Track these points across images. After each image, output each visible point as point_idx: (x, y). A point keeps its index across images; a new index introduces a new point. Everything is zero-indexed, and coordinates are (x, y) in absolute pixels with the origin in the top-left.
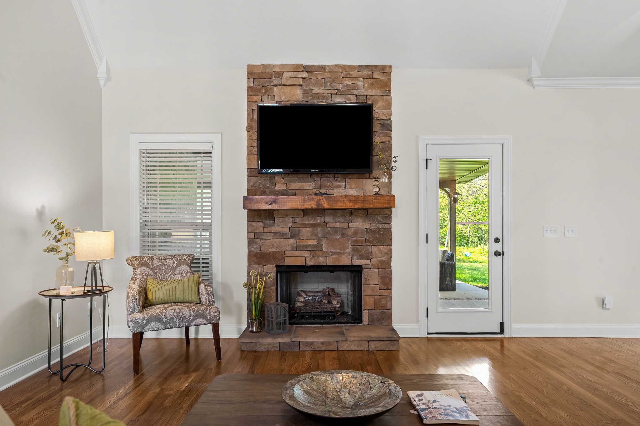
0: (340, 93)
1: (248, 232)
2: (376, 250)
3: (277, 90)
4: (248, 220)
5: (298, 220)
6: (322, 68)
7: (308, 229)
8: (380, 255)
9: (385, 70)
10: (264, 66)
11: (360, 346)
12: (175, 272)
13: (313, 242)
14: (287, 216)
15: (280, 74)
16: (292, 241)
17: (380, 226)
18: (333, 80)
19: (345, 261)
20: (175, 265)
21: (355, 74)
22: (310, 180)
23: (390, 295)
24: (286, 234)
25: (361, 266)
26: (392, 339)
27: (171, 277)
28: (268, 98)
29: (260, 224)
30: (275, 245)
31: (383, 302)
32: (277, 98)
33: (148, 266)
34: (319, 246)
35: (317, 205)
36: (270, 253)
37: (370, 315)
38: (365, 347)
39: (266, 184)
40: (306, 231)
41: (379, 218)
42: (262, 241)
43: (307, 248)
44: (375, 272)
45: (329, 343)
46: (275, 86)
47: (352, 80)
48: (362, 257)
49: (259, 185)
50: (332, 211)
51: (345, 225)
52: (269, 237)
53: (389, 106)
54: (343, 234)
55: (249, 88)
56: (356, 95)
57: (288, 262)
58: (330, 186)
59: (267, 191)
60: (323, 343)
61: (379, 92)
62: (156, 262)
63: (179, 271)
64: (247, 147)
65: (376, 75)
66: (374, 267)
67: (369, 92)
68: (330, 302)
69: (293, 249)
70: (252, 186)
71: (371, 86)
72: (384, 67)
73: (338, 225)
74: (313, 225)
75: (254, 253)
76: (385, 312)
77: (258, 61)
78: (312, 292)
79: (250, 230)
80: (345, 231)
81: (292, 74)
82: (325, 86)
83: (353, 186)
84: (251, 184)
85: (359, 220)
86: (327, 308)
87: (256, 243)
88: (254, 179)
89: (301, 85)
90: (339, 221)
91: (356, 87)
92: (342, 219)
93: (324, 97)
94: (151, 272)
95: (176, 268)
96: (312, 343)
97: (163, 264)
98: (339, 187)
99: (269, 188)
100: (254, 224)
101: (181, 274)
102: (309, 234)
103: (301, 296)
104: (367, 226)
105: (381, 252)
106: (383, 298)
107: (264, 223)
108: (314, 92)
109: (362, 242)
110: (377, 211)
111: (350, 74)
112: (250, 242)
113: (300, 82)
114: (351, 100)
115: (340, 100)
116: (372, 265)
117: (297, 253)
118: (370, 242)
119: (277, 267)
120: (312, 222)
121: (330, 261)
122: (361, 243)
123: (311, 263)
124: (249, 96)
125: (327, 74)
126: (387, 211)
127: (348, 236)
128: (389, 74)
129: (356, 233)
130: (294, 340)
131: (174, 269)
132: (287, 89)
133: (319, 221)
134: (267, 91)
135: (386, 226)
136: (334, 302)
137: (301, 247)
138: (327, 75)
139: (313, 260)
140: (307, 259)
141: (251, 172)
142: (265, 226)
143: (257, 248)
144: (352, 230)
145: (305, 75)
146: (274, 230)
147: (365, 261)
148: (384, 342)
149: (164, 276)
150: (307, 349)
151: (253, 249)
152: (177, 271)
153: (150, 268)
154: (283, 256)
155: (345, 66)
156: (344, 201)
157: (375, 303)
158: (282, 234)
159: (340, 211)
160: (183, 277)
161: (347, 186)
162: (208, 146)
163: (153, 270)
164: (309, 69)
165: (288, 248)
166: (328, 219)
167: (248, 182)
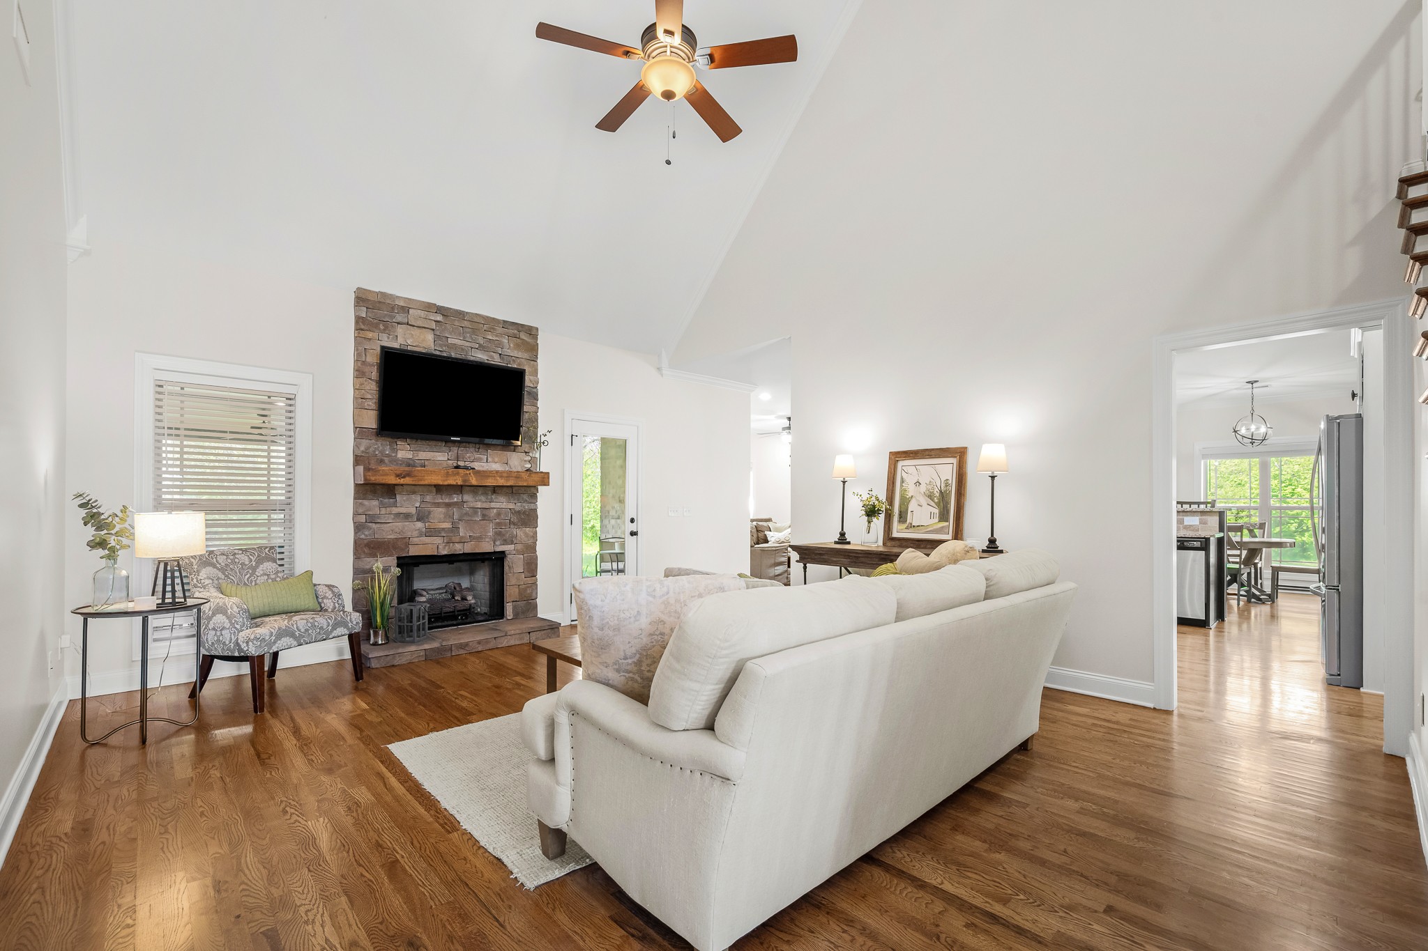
0: (481, 348)
1: (356, 514)
2: (520, 533)
3: (400, 330)
4: (355, 498)
5: (428, 498)
6: (460, 314)
7: (440, 509)
8: (526, 539)
9: (532, 332)
10: (384, 294)
11: (521, 639)
12: (257, 573)
13: (447, 525)
14: (414, 493)
15: (405, 310)
16: (419, 525)
17: (527, 506)
18: (474, 331)
19: (487, 547)
20: (253, 563)
21: (500, 330)
22: (444, 449)
23: (535, 584)
24: (413, 515)
25: (503, 552)
26: (554, 627)
27: (251, 580)
28: (388, 338)
29: (375, 503)
30: (397, 530)
31: (529, 591)
32: (401, 340)
33: (213, 566)
34: (455, 529)
36: (389, 542)
37: (514, 608)
38: (526, 640)
39: (384, 451)
40: (439, 512)
41: (525, 497)
42: (378, 525)
43: (440, 533)
44: (521, 558)
45: (487, 641)
46: (398, 323)
47: (497, 336)
48: (505, 542)
49: (374, 451)
50: (472, 488)
51: (485, 505)
52: (388, 519)
53: (535, 373)
54: (484, 515)
55: (359, 320)
56: (500, 354)
57: (413, 551)
58: (469, 457)
59: (386, 460)
60: (479, 642)
61: (526, 355)
62: (222, 559)
63: (262, 570)
64: (355, 398)
65: (523, 336)
66: (519, 552)
67: (515, 353)
68: (464, 599)
69: (421, 535)
70: (363, 452)
71: (517, 346)
72: (530, 328)
73: (479, 505)
74: (448, 505)
75: (366, 542)
76: (530, 602)
77: (375, 285)
78: (432, 590)
79: (360, 511)
80: (486, 512)
81: (423, 314)
82: (464, 337)
83: (496, 460)
84: (362, 448)
85: (502, 499)
86: (460, 606)
87: (369, 528)
88: (365, 443)
89: (433, 330)
90: (480, 500)
91: (500, 345)
92: (483, 498)
93: (462, 349)
94: (220, 575)
95: (257, 567)
96: (467, 644)
97: (233, 562)
98: (479, 460)
99: (388, 456)
100: (366, 502)
101: (268, 575)
102: (442, 516)
103: (422, 595)
104: (511, 506)
105: (526, 535)
106: (528, 587)
107: (381, 503)
108: (450, 341)
110: (523, 489)
111: (493, 329)
112: (358, 528)
113: (433, 325)
114: (494, 359)
115: (480, 356)
116: (517, 550)
117: (425, 539)
118: (514, 524)
119: (398, 558)
120: (447, 501)
121: (468, 548)
122: (505, 526)
123: (445, 552)
124: (358, 329)
125: (466, 322)
126: (532, 489)
127: (490, 517)
128: (535, 337)
129: (499, 514)
130: (444, 644)
131: (254, 569)
132: (416, 332)
133: (455, 500)
134: (386, 328)
135: (532, 506)
136: (469, 598)
137: (431, 532)
138: (466, 324)
139: (447, 548)
140: (440, 547)
141: (360, 432)
142: (382, 505)
143: (370, 535)
144: (495, 511)
145: (439, 318)
146: (395, 510)
147: (509, 546)
148: (545, 631)
149: (240, 579)
150: (462, 652)
151: (363, 536)
152: (259, 571)
153: (218, 569)
154: (407, 545)
155: (488, 317)
156: (494, 476)
157: (520, 593)
158: (407, 516)
159: (481, 488)
160: (272, 579)
161: (490, 459)
163: (222, 570)
164: (443, 311)
165: (416, 533)
166: (467, 497)
167: (356, 446)
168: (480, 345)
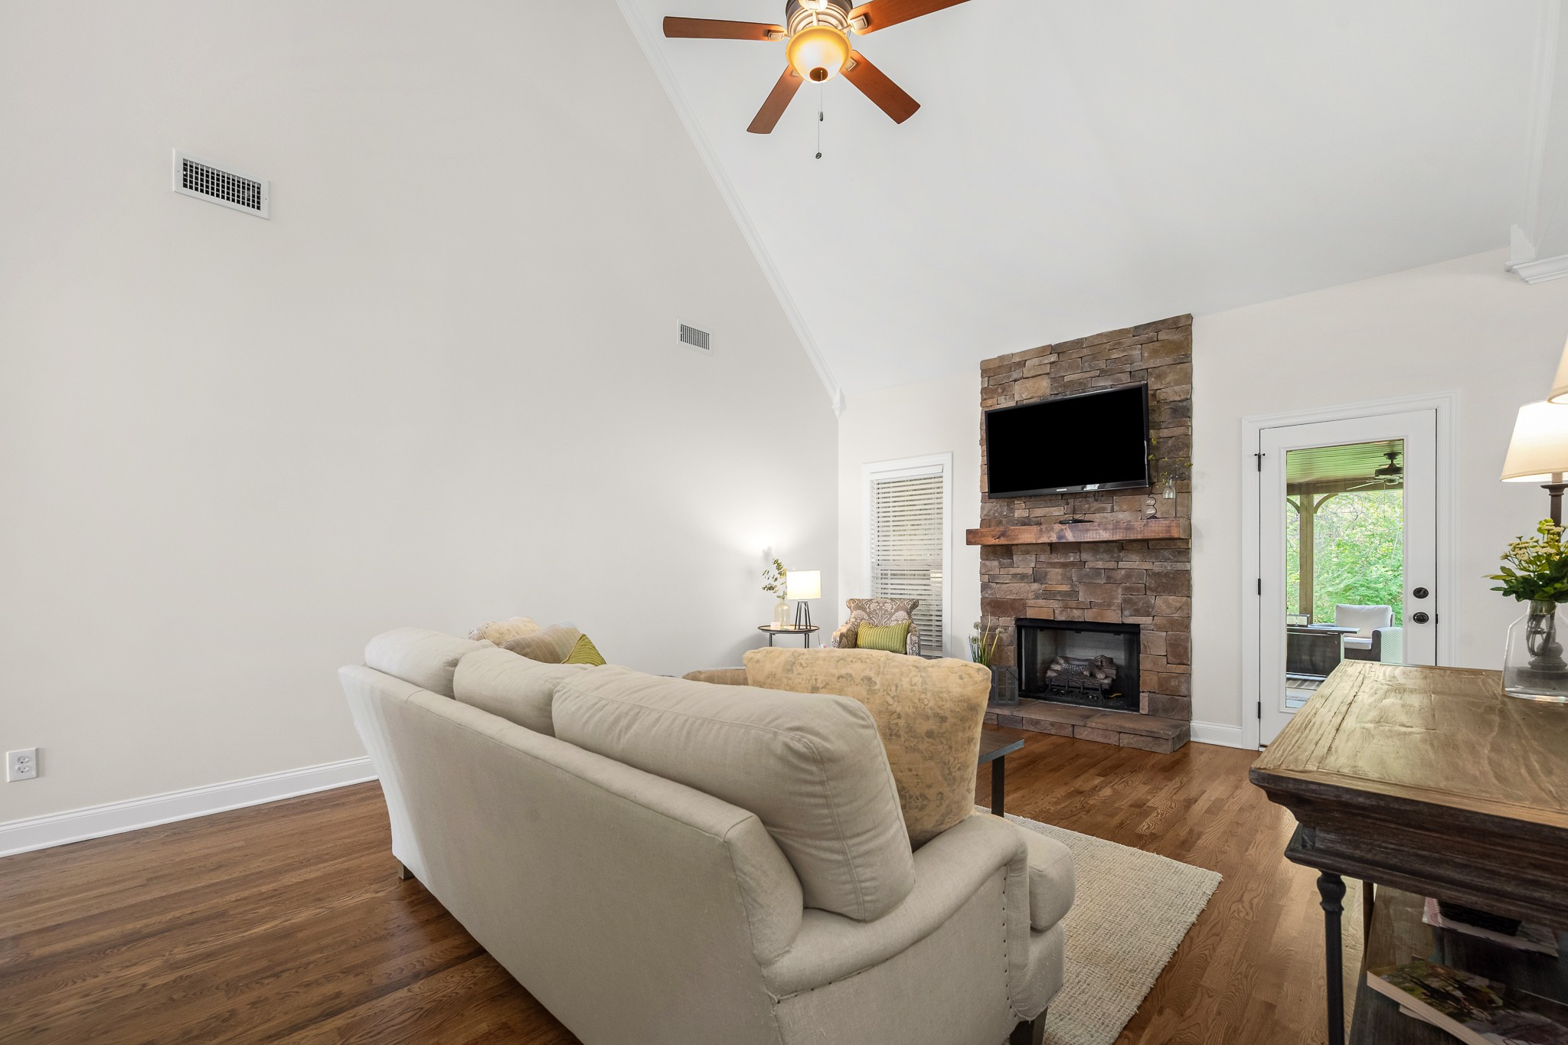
0: (1103, 373)
1: (982, 574)
2: (1163, 603)
3: (1017, 387)
4: (982, 559)
5: (1043, 558)
6: (1078, 343)
7: (1058, 570)
8: (1168, 611)
9: (1182, 324)
10: (1001, 358)
11: (1106, 737)
12: (891, 618)
13: (1065, 588)
14: (1028, 553)
15: (1021, 365)
16: (1035, 586)
17: (1169, 567)
18: (1094, 357)
19: (1113, 617)
20: (893, 611)
21: (1128, 341)
22: (1061, 502)
23: (1188, 676)
24: (1028, 576)
25: (1137, 626)
27: (887, 623)
28: (1005, 399)
29: (996, 563)
30: (1014, 591)
31: (1173, 683)
32: (1017, 398)
33: (864, 610)
34: (1073, 594)
35: (1059, 538)
36: (1007, 602)
37: (1151, 701)
38: (1113, 740)
39: (1003, 512)
40: (1055, 573)
41: (1166, 553)
42: (998, 586)
43: (1055, 596)
44: (1161, 637)
45: (1061, 726)
46: (1015, 381)
47: (1124, 351)
48: (1137, 612)
49: (994, 514)
50: (1091, 545)
51: (1112, 565)
52: (1006, 580)
53: (1186, 378)
54: (1109, 578)
55: (984, 391)
56: (1130, 372)
57: (1031, 614)
58: (1089, 509)
59: (1004, 521)
60: (1052, 724)
61: (1169, 360)
62: (873, 606)
63: (896, 617)
64: (981, 466)
65: (1162, 336)
66: (1159, 628)
67: (1151, 364)
68: (1092, 675)
69: (1037, 597)
70: (985, 515)
71: (1155, 353)
72: (1176, 319)
73: (1100, 565)
74: (1064, 565)
75: (988, 600)
76: (1177, 700)
77: (994, 353)
78: (1078, 660)
79: (983, 571)
80: (1113, 574)
81: (1036, 361)
82: (1082, 368)
83: (1125, 507)
84: (985, 513)
85: (1134, 557)
86: (1089, 683)
87: (991, 588)
88: (988, 505)
89: (1048, 374)
90: (1102, 559)
91: (1130, 360)
92: (1106, 557)
93: (1081, 383)
94: (867, 618)
95: (894, 613)
96: (1037, 722)
97: (881, 608)
98: (1102, 510)
99: (1006, 516)
100: (988, 563)
101: (895, 620)
102: (1059, 577)
103: (1058, 663)
104: (1147, 566)
105: (1169, 605)
106: (1173, 677)
107: (1000, 562)
108: (1066, 379)
109: (1138, 590)
110: (1163, 543)
111: (1119, 344)
112: (984, 587)
113: (1048, 369)
114: (1121, 381)
115: (1103, 385)
116: (1156, 625)
117: (1041, 602)
118: (1152, 590)
119: (1018, 620)
120: (1062, 560)
121: (1089, 616)
122: (1138, 592)
123: (1062, 618)
124: (983, 400)
125: (1085, 350)
126: (1180, 544)
127: (1116, 580)
128: (1188, 329)
129: (1128, 576)
130: (1015, 713)
131: (892, 615)
132: (1029, 383)
133: (1072, 559)
134: (1004, 390)
135: (1180, 566)
137: (1048, 595)
138: (1085, 352)
139: (1064, 613)
140: (1056, 612)
141: (985, 497)
142: (1001, 566)
143: (992, 594)
144: (1123, 572)
145: (1053, 358)
146: (1013, 571)
147: (1144, 618)
149: (880, 621)
150: (1032, 728)
151: (987, 595)
152: (894, 617)
153: (866, 612)
154: (1025, 606)
155: (1111, 332)
157: (1161, 685)
158: (1023, 577)
159: (1104, 545)
161: (1116, 508)
162: (936, 470)
163: (869, 614)
164: (1059, 350)
165: (1031, 596)
166: (1085, 556)
167: (982, 508)
168: (1102, 371)
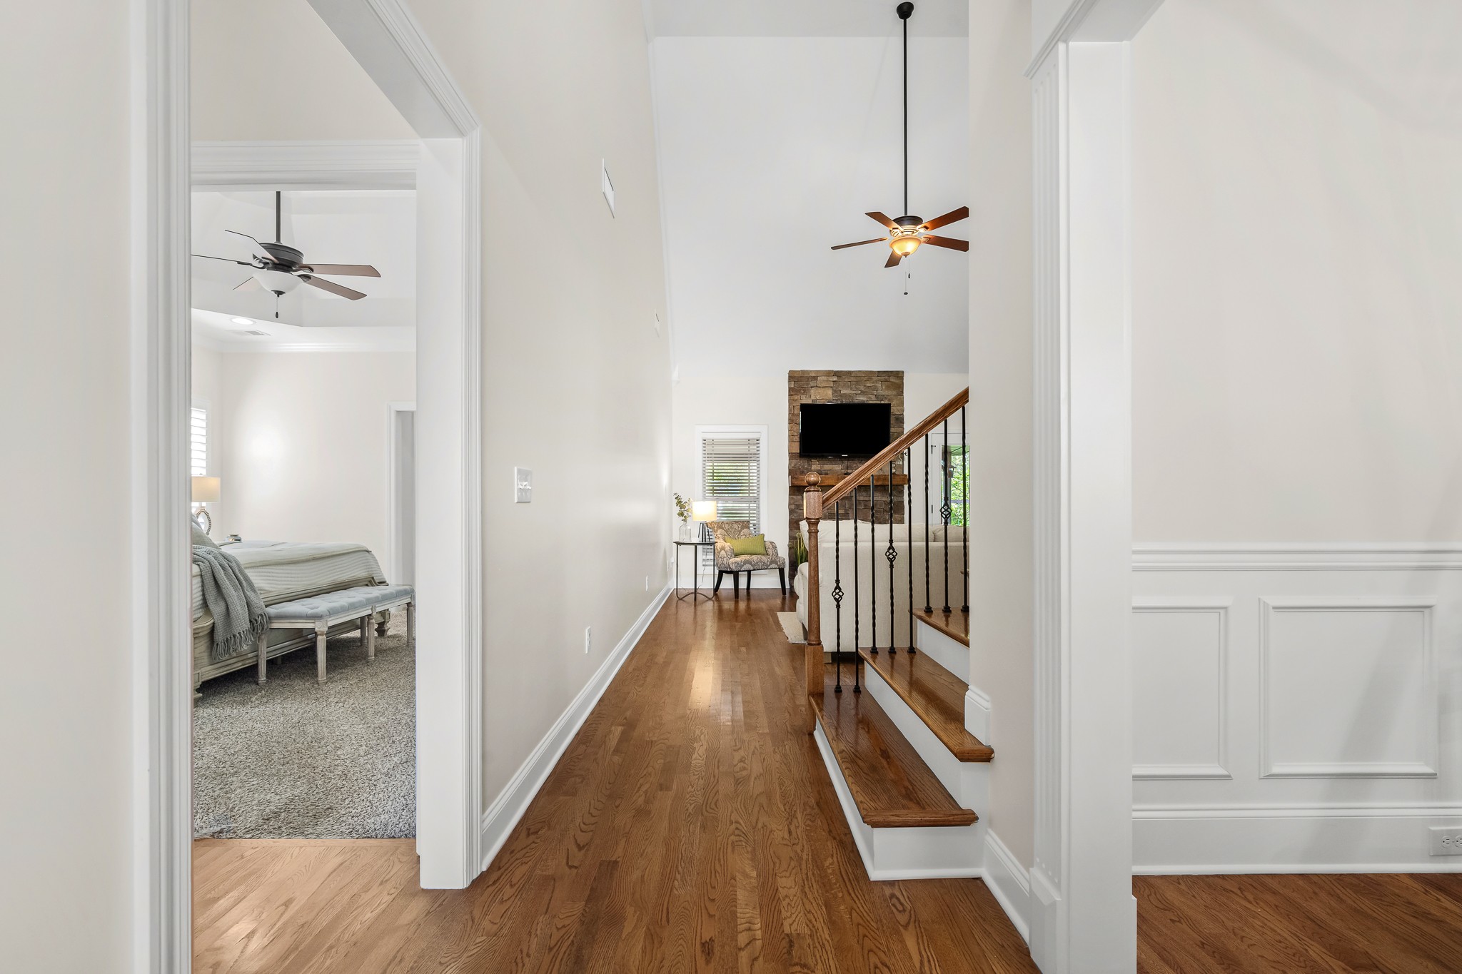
0: (863, 393)
1: (790, 504)
3: (813, 391)
4: (789, 495)
6: (849, 373)
9: (899, 375)
10: (803, 371)
13: (842, 511)
15: (815, 378)
17: (895, 500)
18: (858, 383)
21: (875, 378)
22: (840, 462)
29: (799, 496)
32: (813, 397)
39: (804, 465)
41: (889, 492)
46: (811, 388)
47: (873, 383)
49: (799, 466)
51: (866, 499)
53: (902, 403)
54: (865, 505)
55: (790, 389)
56: (876, 395)
59: (805, 471)
61: (895, 393)
64: (789, 436)
65: (892, 379)
67: (886, 393)
70: (793, 467)
71: (888, 388)
72: (898, 372)
73: (861, 499)
75: (795, 520)
77: (798, 367)
79: (792, 502)
80: (866, 503)
81: (826, 378)
82: (851, 388)
84: (793, 465)
87: (797, 512)
88: (794, 462)
89: (832, 387)
90: (862, 495)
91: (875, 388)
92: (864, 494)
93: (850, 396)
97: (729, 526)
99: (806, 469)
100: (794, 497)
101: (746, 535)
104: (884, 499)
105: (896, 520)
107: (802, 496)
108: (842, 392)
109: (880, 512)
110: (891, 487)
111: (871, 379)
112: (792, 512)
113: (832, 385)
114: (871, 399)
115: (862, 399)
124: (790, 395)
125: (852, 377)
126: (899, 487)
127: (869, 507)
128: (902, 378)
131: (740, 532)
132: (821, 390)
134: (805, 391)
135: (900, 499)
138: (852, 379)
141: (792, 456)
143: (797, 516)
145: (835, 379)
149: (733, 536)
151: (794, 517)
152: (742, 533)
153: (724, 529)
155: (866, 371)
159: (863, 488)
162: (755, 436)
164: (838, 374)
165: (822, 516)
167: (790, 464)
168: (862, 391)
